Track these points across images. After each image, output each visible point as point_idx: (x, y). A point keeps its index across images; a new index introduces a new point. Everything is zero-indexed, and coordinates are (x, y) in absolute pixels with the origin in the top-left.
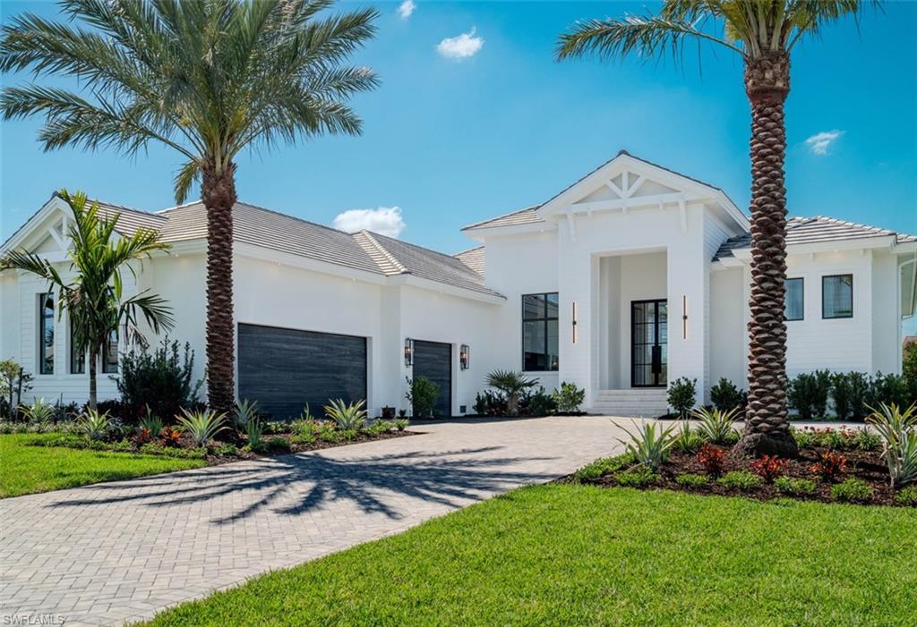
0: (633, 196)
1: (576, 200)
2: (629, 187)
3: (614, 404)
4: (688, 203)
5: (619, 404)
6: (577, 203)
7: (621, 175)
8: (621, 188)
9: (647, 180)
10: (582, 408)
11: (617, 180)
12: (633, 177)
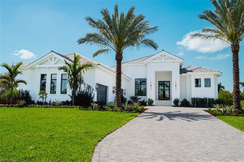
0: (165, 60)
1: (152, 59)
2: (164, 58)
3: (160, 104)
4: (177, 62)
5: (161, 104)
6: (152, 60)
7: (162, 55)
8: (162, 58)
9: (168, 57)
10: (153, 104)
11: (161, 56)
12: (165, 56)
